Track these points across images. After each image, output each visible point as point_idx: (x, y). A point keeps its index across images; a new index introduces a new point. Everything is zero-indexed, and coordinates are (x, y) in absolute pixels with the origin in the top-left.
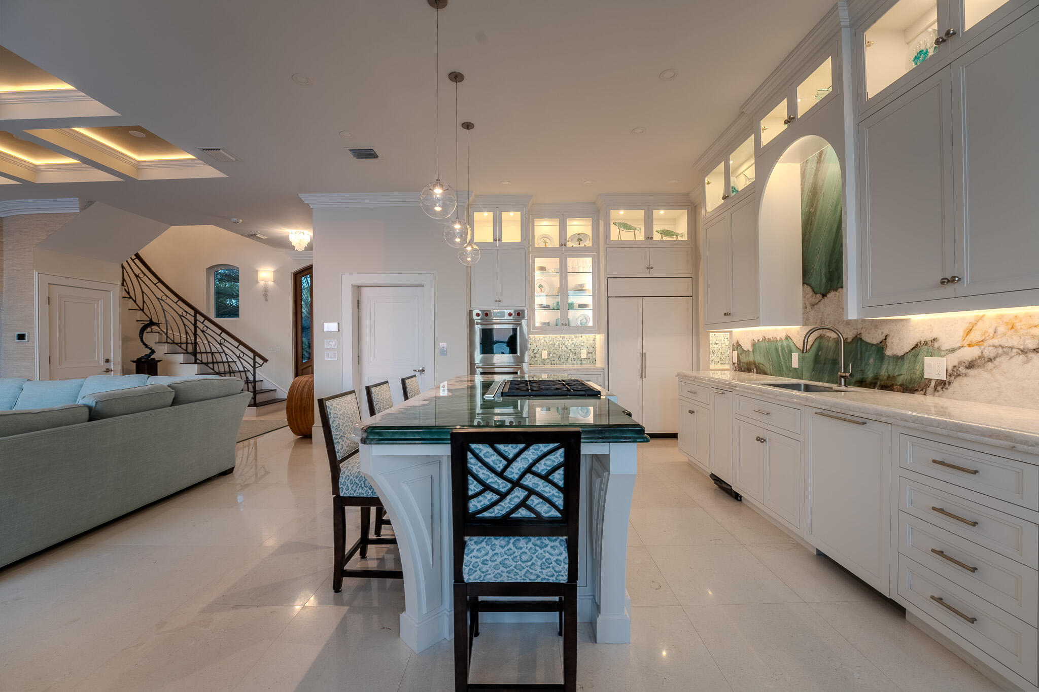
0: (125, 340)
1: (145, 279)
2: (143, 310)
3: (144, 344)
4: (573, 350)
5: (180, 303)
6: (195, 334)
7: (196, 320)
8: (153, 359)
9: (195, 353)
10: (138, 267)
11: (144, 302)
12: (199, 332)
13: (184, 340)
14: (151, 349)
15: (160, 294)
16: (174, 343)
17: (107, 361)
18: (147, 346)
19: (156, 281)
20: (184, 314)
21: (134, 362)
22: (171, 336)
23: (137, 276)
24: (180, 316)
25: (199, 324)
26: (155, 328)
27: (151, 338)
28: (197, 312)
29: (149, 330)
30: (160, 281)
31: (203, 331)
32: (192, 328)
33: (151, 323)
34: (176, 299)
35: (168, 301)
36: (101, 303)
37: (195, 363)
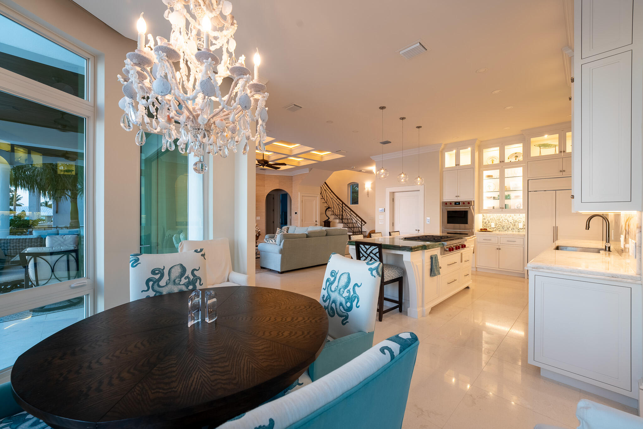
0: (321, 214)
1: (327, 191)
2: (327, 203)
3: (326, 215)
4: (513, 223)
5: (338, 199)
6: (342, 212)
7: (343, 206)
8: (329, 221)
9: (342, 219)
10: (325, 187)
11: (327, 199)
12: (343, 211)
13: (339, 214)
14: (328, 217)
15: (332, 197)
16: (336, 215)
17: (316, 221)
18: (327, 216)
19: (330, 191)
20: (339, 204)
21: (323, 222)
22: (335, 212)
23: (325, 190)
24: (338, 205)
25: (343, 208)
26: (330, 209)
27: (329, 213)
28: (343, 203)
29: (328, 210)
30: (332, 191)
31: (345, 211)
32: (341, 209)
33: (329, 208)
34: (336, 198)
35: (334, 199)
36: (315, 201)
37: (342, 223)
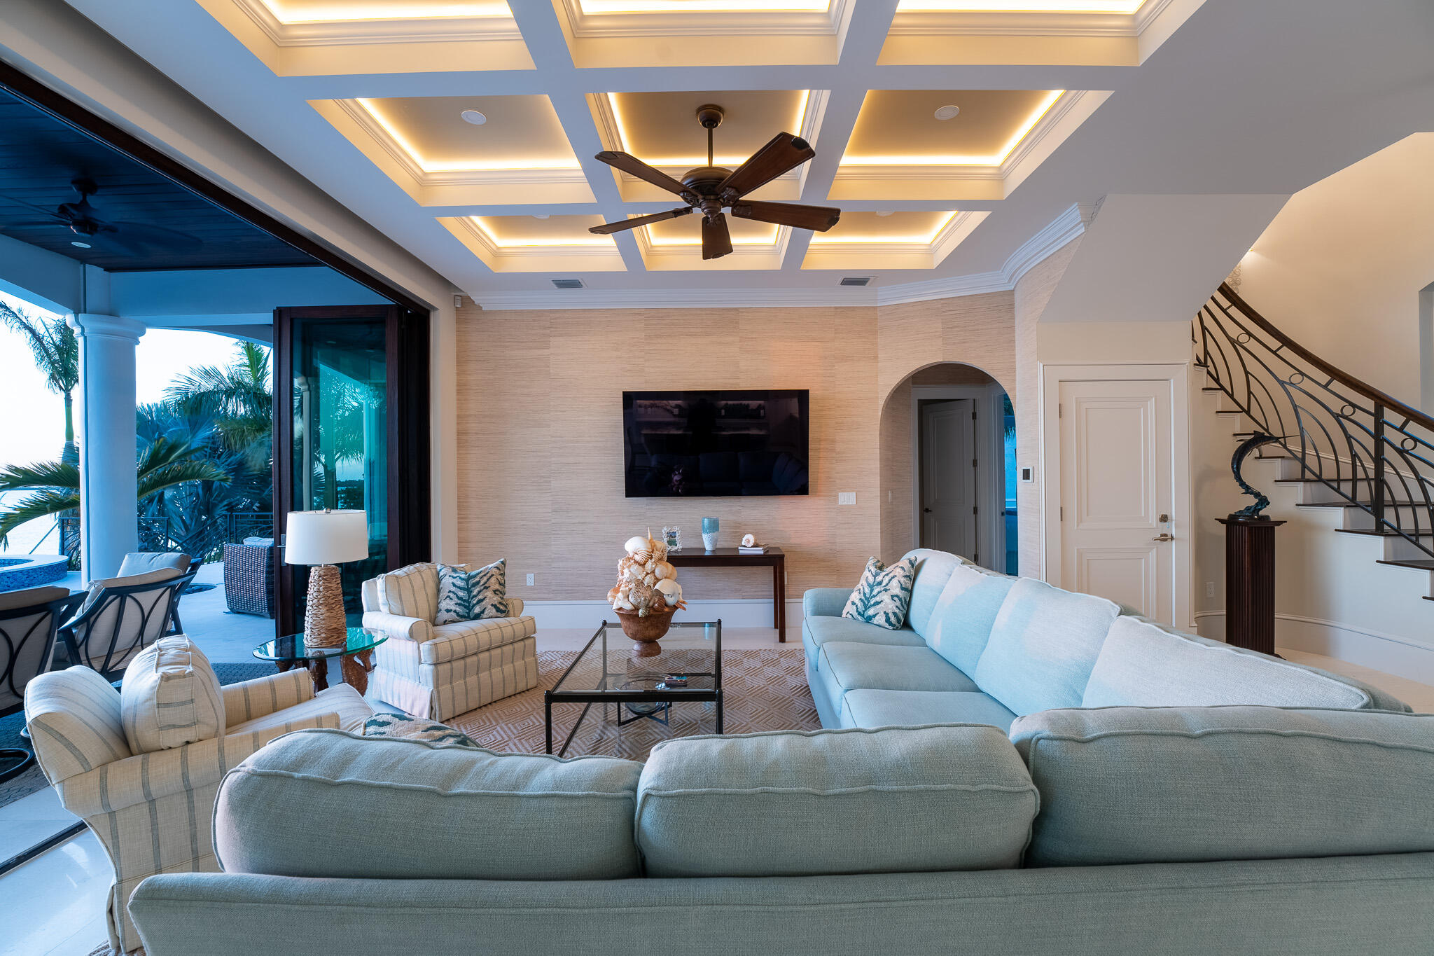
0: (1201, 481)
1: (1252, 345)
2: (1248, 413)
3: (1242, 484)
5: (1337, 386)
6: (1379, 460)
7: (1380, 424)
8: (1267, 517)
9: (1377, 506)
10: (1234, 324)
11: (1250, 393)
12: (1389, 453)
13: (1347, 473)
14: (1257, 495)
15: (1284, 372)
16: (1319, 479)
17: (1164, 519)
18: (1248, 490)
19: (1274, 344)
20: (1348, 411)
21: (1222, 521)
22: (1311, 462)
23: (1233, 342)
24: (1337, 417)
25: (1389, 433)
26: (1267, 449)
27: (1262, 472)
28: (1382, 401)
29: (1256, 452)
30: (1286, 342)
31: (1402, 452)
32: (1370, 443)
33: (1260, 439)
34: (1323, 378)
35: (1307, 385)
36: (1151, 404)
37: (1379, 531)
